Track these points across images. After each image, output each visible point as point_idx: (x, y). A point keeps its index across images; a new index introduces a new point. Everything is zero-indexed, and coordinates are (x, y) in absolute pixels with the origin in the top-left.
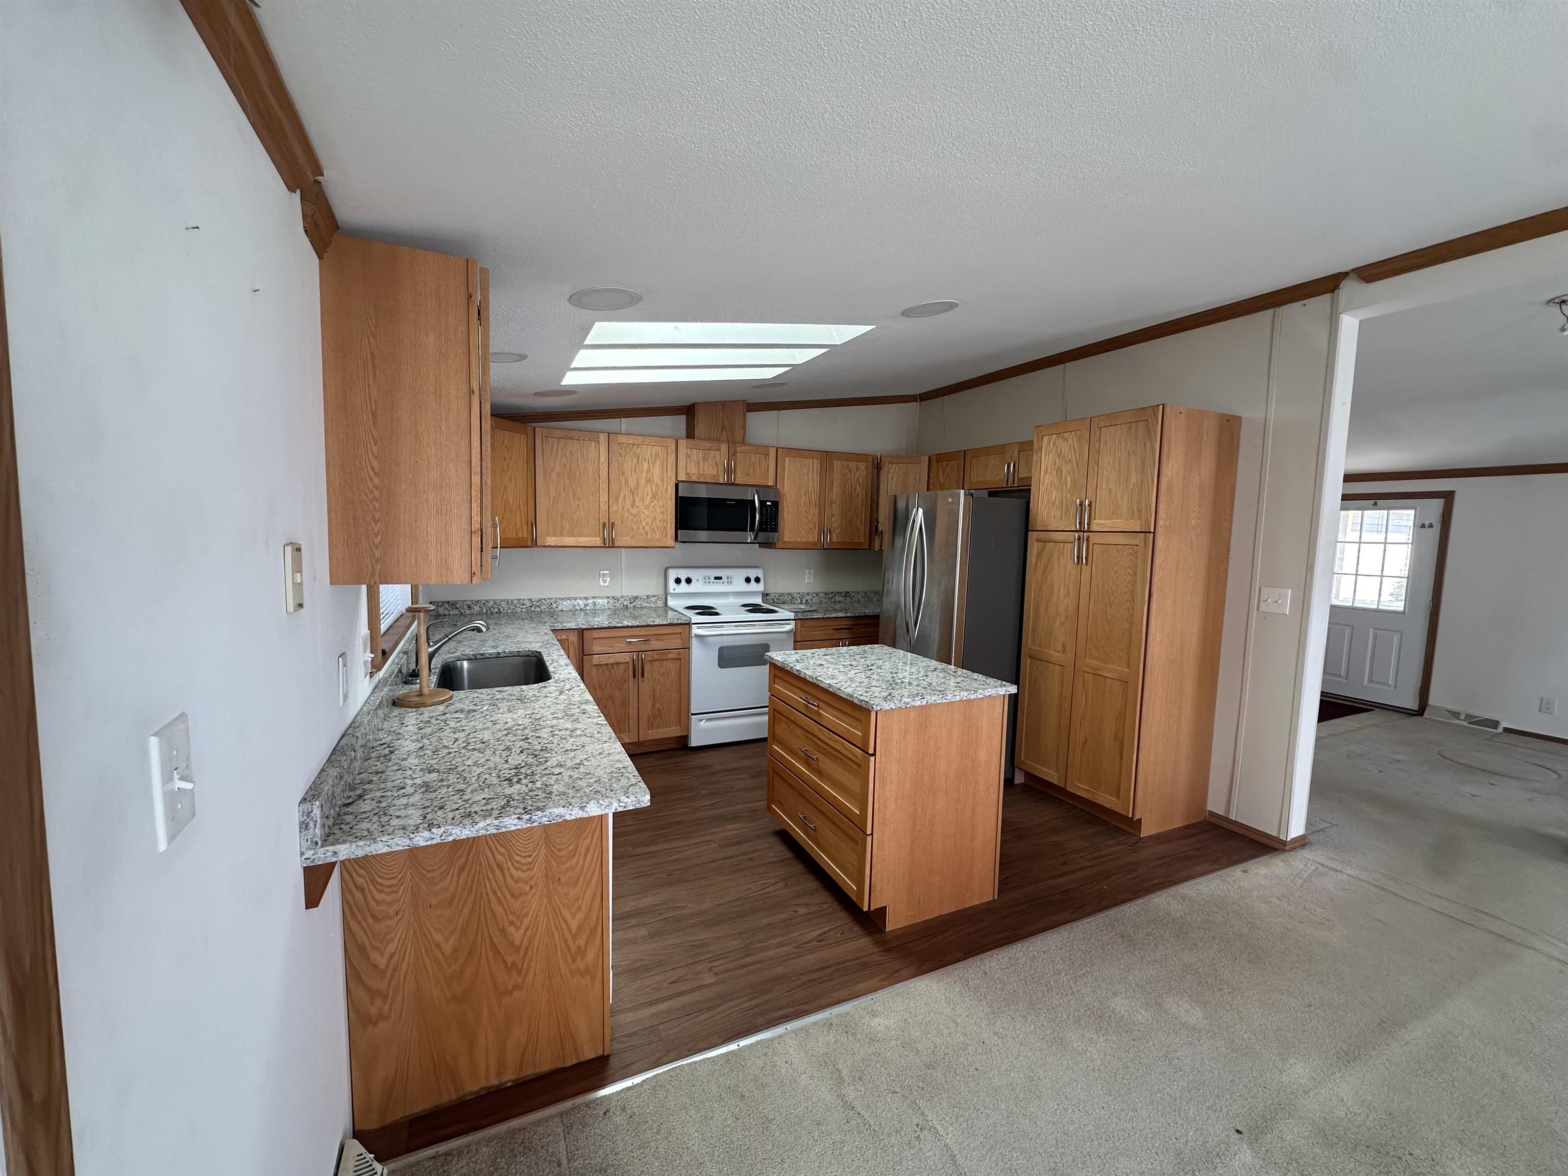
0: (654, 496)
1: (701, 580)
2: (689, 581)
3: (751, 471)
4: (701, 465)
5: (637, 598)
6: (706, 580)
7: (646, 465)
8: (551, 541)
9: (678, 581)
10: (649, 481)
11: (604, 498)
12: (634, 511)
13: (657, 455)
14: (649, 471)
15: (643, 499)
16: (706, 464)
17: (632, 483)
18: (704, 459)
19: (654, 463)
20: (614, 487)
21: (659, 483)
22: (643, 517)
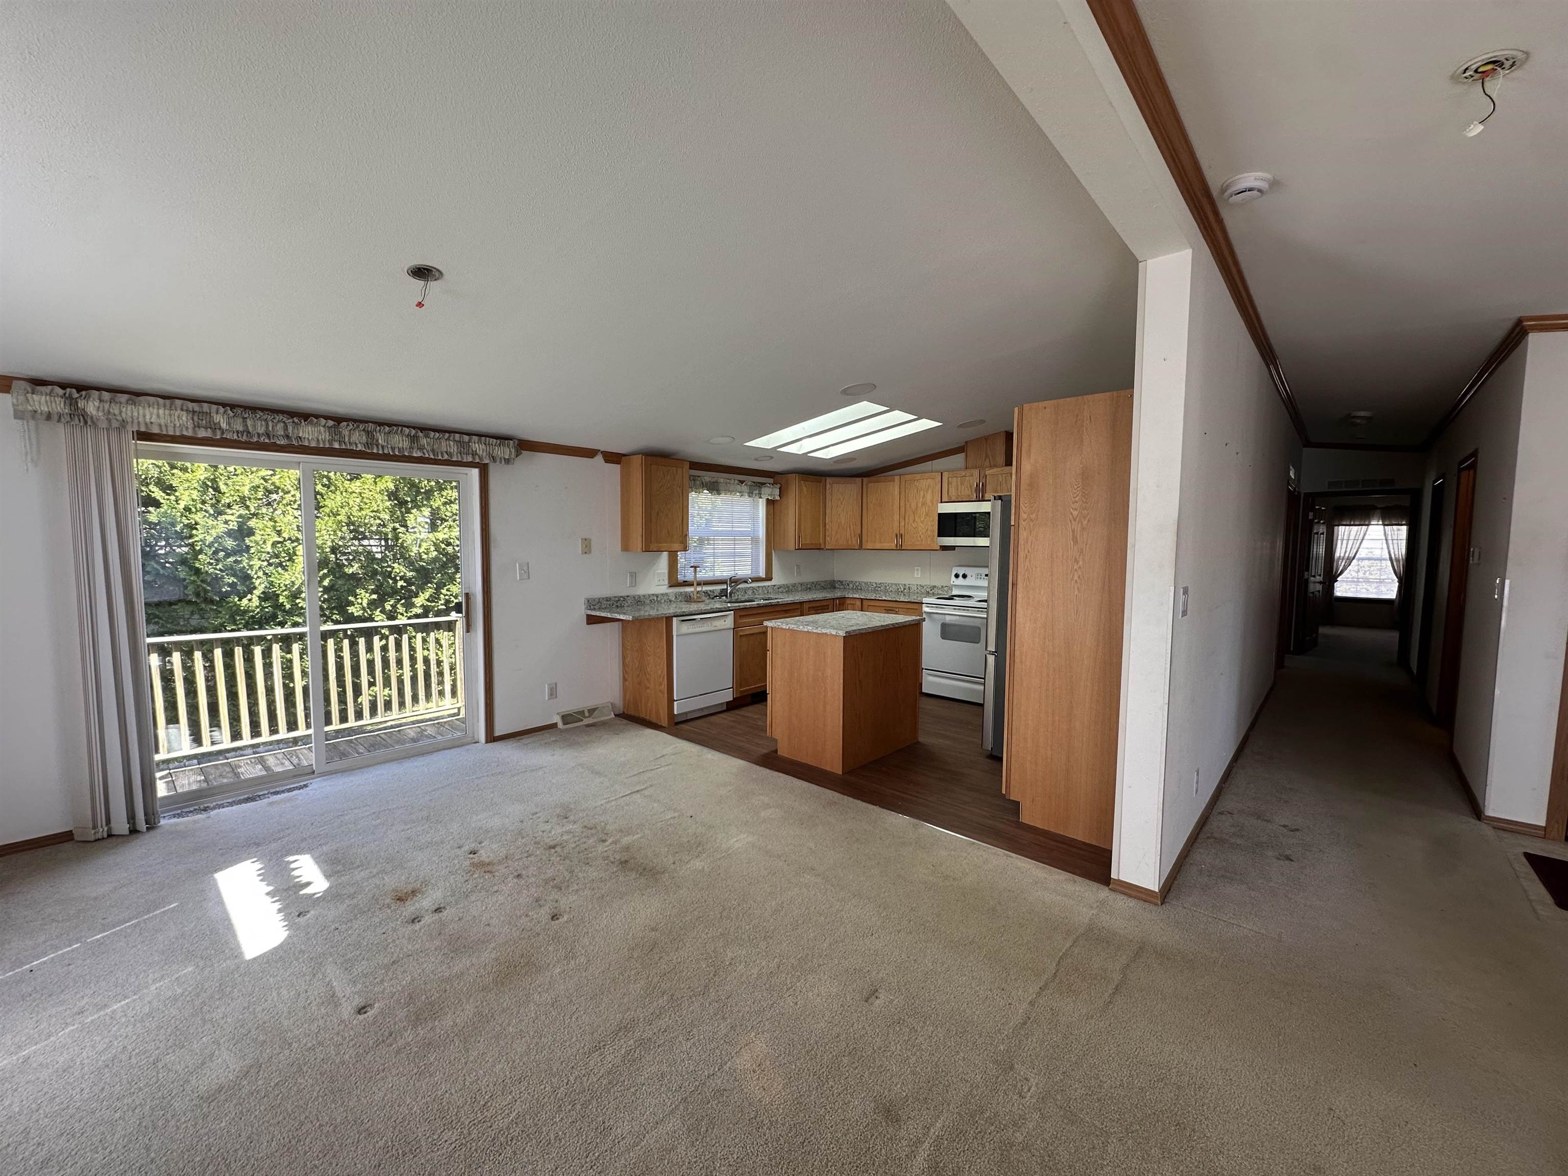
0: (927, 515)
1: (974, 576)
2: (964, 576)
3: (999, 488)
4: (959, 488)
5: (935, 587)
6: (979, 576)
7: (922, 493)
8: (870, 546)
9: (957, 576)
10: (923, 504)
11: (896, 517)
12: (914, 525)
13: (929, 486)
14: (924, 497)
15: (920, 517)
16: (963, 487)
17: (913, 506)
18: (962, 484)
19: (927, 492)
20: (903, 509)
21: (930, 504)
22: (920, 529)
